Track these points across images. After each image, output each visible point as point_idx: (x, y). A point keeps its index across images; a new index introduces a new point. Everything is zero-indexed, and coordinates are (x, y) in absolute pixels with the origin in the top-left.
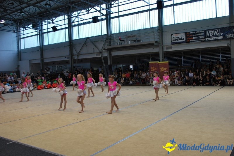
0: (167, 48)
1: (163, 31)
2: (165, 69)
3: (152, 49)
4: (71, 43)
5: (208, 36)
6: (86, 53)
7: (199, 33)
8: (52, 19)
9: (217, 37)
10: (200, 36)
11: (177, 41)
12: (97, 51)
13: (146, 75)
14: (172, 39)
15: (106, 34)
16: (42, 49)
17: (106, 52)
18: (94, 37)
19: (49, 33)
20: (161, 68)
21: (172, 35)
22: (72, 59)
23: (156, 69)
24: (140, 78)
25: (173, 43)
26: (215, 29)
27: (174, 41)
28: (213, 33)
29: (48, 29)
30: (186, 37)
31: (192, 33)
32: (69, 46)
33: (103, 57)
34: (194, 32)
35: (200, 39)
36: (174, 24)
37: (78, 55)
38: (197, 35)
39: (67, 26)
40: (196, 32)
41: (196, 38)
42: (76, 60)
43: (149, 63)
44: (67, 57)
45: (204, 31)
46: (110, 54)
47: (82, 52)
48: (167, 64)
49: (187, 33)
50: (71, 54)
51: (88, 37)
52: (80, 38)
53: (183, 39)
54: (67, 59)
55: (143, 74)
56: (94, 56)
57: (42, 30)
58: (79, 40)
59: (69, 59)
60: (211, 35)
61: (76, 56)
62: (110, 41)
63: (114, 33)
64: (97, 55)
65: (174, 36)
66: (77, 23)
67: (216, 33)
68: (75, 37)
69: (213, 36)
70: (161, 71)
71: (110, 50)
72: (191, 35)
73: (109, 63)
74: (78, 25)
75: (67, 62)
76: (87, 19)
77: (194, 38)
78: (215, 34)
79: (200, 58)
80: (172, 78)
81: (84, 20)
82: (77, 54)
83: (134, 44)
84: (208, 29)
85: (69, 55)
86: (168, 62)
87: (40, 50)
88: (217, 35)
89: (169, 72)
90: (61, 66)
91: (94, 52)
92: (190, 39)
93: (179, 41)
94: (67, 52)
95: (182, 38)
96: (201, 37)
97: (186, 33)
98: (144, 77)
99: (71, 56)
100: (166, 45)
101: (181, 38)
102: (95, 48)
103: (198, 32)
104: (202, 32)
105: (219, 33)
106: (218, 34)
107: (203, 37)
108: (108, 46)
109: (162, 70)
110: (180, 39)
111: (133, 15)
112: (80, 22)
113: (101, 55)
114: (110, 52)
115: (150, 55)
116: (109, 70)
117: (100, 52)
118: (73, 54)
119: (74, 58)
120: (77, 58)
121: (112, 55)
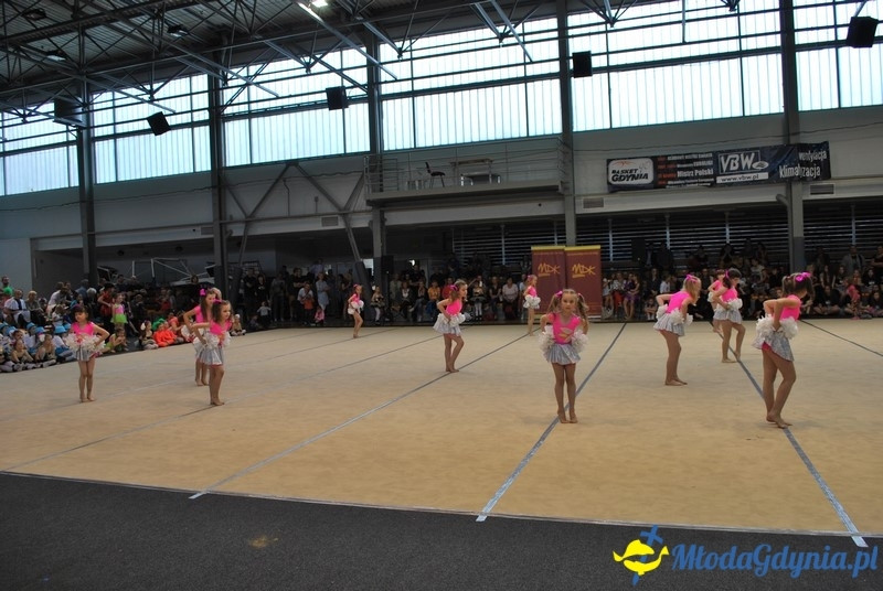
0: (588, 204)
1: (575, 148)
2: (589, 270)
3: (536, 204)
4: (219, 177)
5: (725, 169)
6: (286, 214)
7: (698, 160)
8: (148, 87)
9: (752, 175)
10: (700, 168)
11: (625, 182)
12: (326, 207)
14: (611, 175)
15: (368, 149)
16: (87, 196)
17: (366, 211)
18: (318, 158)
19: (120, 141)
20: (576, 268)
21: (609, 161)
22: (225, 237)
23: (554, 270)
24: (497, 300)
25: (614, 189)
26: (746, 150)
27: (617, 183)
28: (740, 162)
29: (114, 124)
30: (656, 171)
31: (675, 158)
32: (213, 187)
33: (353, 229)
34: (680, 158)
35: (698, 177)
36: (608, 127)
37: (249, 221)
38: (690, 165)
39: (205, 116)
40: (687, 157)
41: (686, 174)
42: (240, 238)
43: (530, 252)
44: (199, 228)
45: (711, 155)
46: (383, 220)
47: (260, 214)
48: (596, 253)
49: (659, 159)
50: (221, 218)
51: (294, 157)
52: (256, 161)
53: (646, 176)
54: (198, 235)
55: (505, 287)
56: (316, 226)
57: (90, 127)
58: (251, 168)
59: (211, 236)
60: (732, 168)
61: (238, 225)
62: (381, 176)
63: (392, 148)
64: (325, 221)
65: (614, 166)
66: (244, 108)
67: (747, 162)
68: (236, 156)
69: (740, 170)
70: (574, 276)
71: (381, 206)
72: (671, 166)
73: (378, 252)
74: (249, 115)
75: (202, 247)
76: (291, 96)
77: (680, 174)
78: (746, 166)
79: (665, 237)
81: (278, 98)
82: (244, 217)
83: (474, 187)
84: (724, 149)
85: (211, 220)
86: (598, 247)
87: (82, 201)
88: (752, 168)
90: (163, 262)
91: (320, 212)
92: (670, 175)
93: (631, 182)
94: (202, 211)
95: (644, 173)
96: (701, 173)
97: (654, 159)
98: (512, 298)
99: (221, 224)
100: (584, 192)
101: (638, 172)
102: (321, 197)
103: (695, 156)
104: (707, 156)
105: (757, 164)
106: (754, 166)
107: (710, 172)
108: (374, 191)
109: (579, 272)
110: (634, 177)
111: (466, 93)
112: (254, 107)
113: (346, 223)
114: (382, 213)
115: (503, 226)
116: (383, 272)
117: (340, 210)
118: (228, 217)
119: (232, 232)
120: (246, 230)
121: (387, 224)
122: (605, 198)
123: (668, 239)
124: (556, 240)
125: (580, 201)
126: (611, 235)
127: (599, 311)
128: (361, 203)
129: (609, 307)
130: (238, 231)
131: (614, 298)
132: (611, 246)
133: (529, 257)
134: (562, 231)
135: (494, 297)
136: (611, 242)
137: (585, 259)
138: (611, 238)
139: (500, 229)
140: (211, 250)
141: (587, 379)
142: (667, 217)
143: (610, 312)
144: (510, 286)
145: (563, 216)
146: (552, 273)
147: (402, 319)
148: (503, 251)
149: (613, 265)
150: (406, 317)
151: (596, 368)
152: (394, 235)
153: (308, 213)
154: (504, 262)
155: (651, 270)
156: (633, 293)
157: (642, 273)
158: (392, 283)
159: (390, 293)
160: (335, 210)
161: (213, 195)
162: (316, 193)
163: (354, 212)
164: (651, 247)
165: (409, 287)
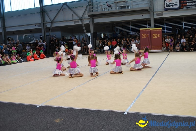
0: (158, 15)
2: (158, 36)
3: (141, 15)
4: (42, 9)
6: (63, 20)
11: (170, 7)
12: (75, 17)
13: (135, 42)
14: (165, 5)
16: (3, 16)
18: (73, 2)
20: (154, 35)
21: (165, 0)
22: (45, 28)
23: (147, 36)
24: (129, 45)
25: (166, 10)
27: (167, 7)
30: (180, 3)
32: (41, 12)
33: (84, 24)
35: (194, 5)
37: (52, 22)
41: (190, 4)
42: (49, 28)
43: (139, 30)
44: (37, 25)
46: (93, 21)
47: (55, 20)
48: (161, 30)
50: (43, 22)
51: (65, 2)
52: (53, 4)
53: (177, 5)
54: (37, 27)
55: (132, 41)
56: (73, 23)
58: (52, 6)
59: (41, 27)
61: (49, 24)
62: (92, 7)
64: (75, 22)
65: (167, 2)
68: (47, 2)
70: (153, 38)
71: (92, 17)
72: (185, 2)
73: (92, 31)
75: (38, 31)
77: (188, 4)
79: (183, 25)
80: (165, 44)
82: (50, 21)
83: (121, 10)
86: (161, 28)
87: (1, 18)
89: (162, 39)
90: (27, 36)
91: (74, 19)
92: (184, 5)
94: (38, 19)
99: (43, 24)
100: (156, 11)
101: (174, 4)
102: (74, 14)
108: (90, 12)
109: (155, 36)
110: (173, 6)
113: (82, 22)
114: (93, 19)
115: (131, 22)
116: (94, 38)
117: (80, 18)
118: (46, 21)
119: (47, 26)
120: (51, 25)
121: (95, 22)
122: (164, 13)
123: (184, 25)
124: (148, 26)
125: (155, 14)
126: (165, 24)
127: (161, 49)
128: (86, 16)
129: (164, 47)
130: (49, 26)
131: (166, 44)
132: (165, 28)
133: (139, 32)
134: (149, 23)
135: (128, 45)
136: (165, 27)
137: (157, 32)
138: (165, 25)
139: (130, 23)
140: (41, 32)
141: (158, 70)
142: (183, 18)
143: (165, 49)
144: (133, 41)
145: (150, 19)
146: (146, 37)
147: (100, 52)
148: (131, 30)
149: (165, 34)
150: (101, 51)
151: (160, 66)
152: (97, 26)
153: (70, 19)
154: (131, 34)
155: (178, 35)
156: (172, 43)
157: (175, 37)
158: (97, 41)
159: (96, 44)
160: (79, 19)
161: (41, 14)
162: (72, 13)
163: (84, 19)
164: (178, 28)
165: (102, 42)
